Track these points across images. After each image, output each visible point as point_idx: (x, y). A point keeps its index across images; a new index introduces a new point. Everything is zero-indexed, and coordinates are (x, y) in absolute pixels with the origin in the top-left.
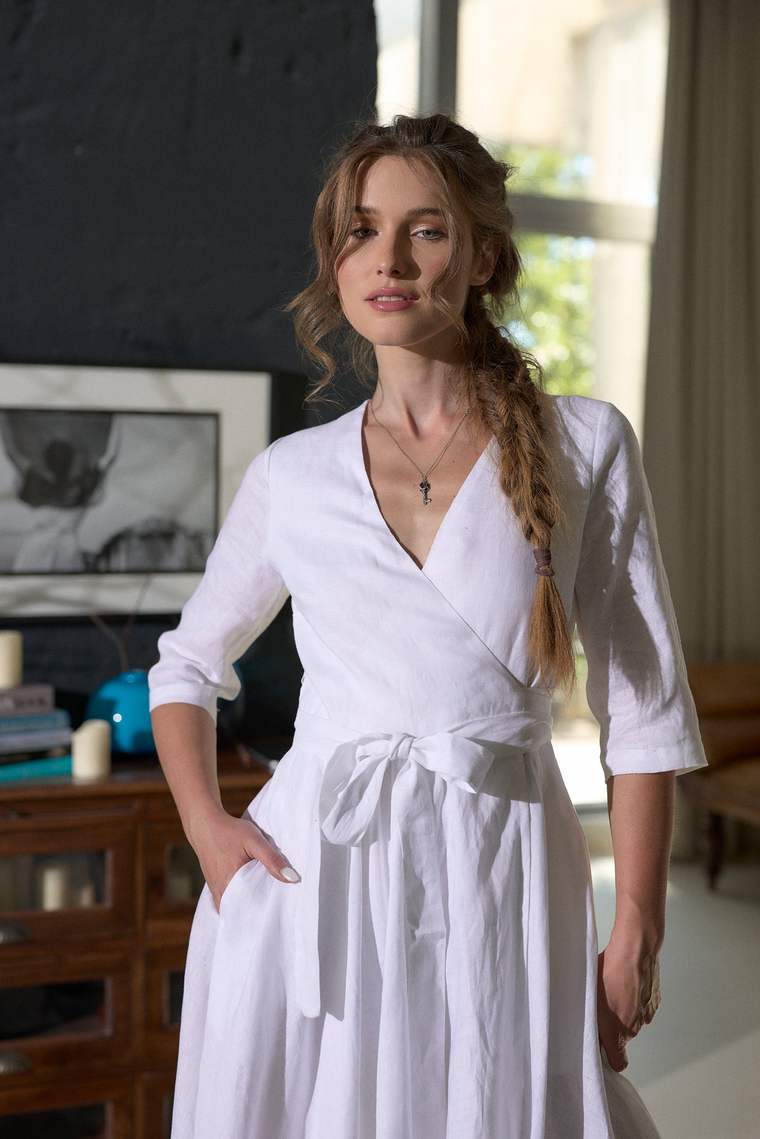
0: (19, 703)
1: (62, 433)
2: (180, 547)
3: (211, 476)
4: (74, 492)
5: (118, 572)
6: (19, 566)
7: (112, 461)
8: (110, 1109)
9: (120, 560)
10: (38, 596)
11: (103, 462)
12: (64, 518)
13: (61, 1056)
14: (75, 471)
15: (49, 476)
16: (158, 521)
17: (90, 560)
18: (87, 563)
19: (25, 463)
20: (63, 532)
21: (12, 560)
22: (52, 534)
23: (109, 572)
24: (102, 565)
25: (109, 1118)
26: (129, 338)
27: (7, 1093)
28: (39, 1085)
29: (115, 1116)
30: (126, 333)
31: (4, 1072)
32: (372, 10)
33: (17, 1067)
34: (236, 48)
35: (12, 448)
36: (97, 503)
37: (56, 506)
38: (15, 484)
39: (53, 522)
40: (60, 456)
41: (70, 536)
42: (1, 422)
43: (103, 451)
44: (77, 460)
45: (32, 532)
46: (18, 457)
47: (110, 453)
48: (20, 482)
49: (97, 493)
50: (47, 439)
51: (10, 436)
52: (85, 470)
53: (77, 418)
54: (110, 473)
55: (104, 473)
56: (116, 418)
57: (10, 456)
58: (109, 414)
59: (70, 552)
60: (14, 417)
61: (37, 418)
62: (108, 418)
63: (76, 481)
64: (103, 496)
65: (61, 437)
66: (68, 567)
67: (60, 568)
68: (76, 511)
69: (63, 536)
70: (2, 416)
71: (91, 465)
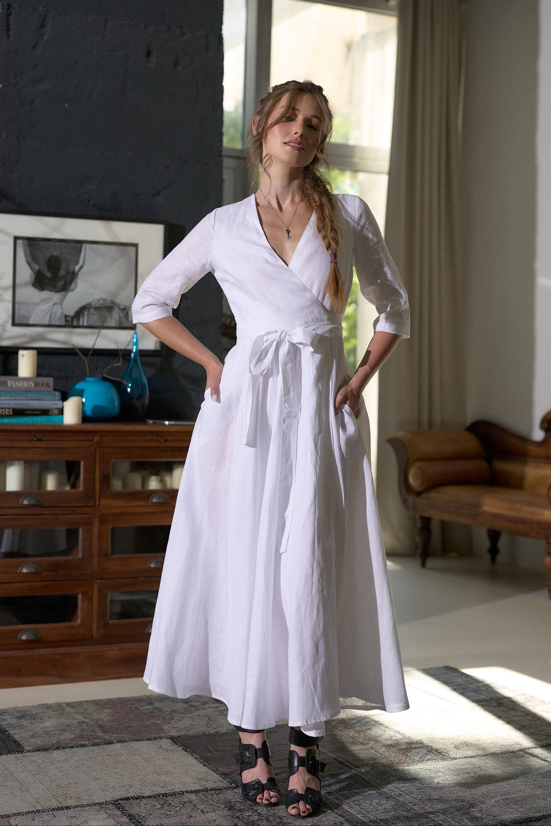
0: (36, 385)
1: (55, 252)
2: (116, 314)
3: (133, 277)
4: (61, 283)
5: (83, 327)
6: (31, 322)
7: (82, 267)
8: (80, 596)
9: (84, 321)
10: (41, 338)
11: (77, 268)
12: (56, 297)
13: (55, 567)
14: (62, 273)
15: (49, 274)
16: (105, 300)
17: (68, 319)
18: (66, 321)
19: (37, 267)
20: (54, 304)
21: (29, 318)
22: (51, 304)
23: (79, 327)
24: (75, 323)
25: (80, 602)
26: (91, 203)
27: (28, 584)
28: (45, 581)
29: (83, 601)
30: (89, 201)
31: (26, 573)
32: (222, 35)
33: (33, 571)
34: (149, 54)
35: (30, 259)
36: (73, 290)
37: (52, 291)
38: (31, 278)
39: (50, 299)
40: (54, 264)
41: (58, 307)
42: (24, 245)
43: (77, 263)
44: (63, 267)
45: (39, 304)
46: (33, 264)
47: (80, 263)
48: (33, 277)
49: (73, 284)
50: (48, 254)
51: (28, 252)
52: (67, 272)
53: (63, 244)
54: (80, 273)
55: (77, 274)
56: (84, 245)
57: (28, 263)
58: (81, 242)
59: (58, 315)
60: (31, 242)
61: (44, 243)
62: (79, 245)
63: (63, 277)
64: (76, 286)
65: (55, 254)
66: (57, 323)
67: (53, 323)
68: (63, 293)
69: (55, 306)
70: (25, 242)
71: (71, 269)
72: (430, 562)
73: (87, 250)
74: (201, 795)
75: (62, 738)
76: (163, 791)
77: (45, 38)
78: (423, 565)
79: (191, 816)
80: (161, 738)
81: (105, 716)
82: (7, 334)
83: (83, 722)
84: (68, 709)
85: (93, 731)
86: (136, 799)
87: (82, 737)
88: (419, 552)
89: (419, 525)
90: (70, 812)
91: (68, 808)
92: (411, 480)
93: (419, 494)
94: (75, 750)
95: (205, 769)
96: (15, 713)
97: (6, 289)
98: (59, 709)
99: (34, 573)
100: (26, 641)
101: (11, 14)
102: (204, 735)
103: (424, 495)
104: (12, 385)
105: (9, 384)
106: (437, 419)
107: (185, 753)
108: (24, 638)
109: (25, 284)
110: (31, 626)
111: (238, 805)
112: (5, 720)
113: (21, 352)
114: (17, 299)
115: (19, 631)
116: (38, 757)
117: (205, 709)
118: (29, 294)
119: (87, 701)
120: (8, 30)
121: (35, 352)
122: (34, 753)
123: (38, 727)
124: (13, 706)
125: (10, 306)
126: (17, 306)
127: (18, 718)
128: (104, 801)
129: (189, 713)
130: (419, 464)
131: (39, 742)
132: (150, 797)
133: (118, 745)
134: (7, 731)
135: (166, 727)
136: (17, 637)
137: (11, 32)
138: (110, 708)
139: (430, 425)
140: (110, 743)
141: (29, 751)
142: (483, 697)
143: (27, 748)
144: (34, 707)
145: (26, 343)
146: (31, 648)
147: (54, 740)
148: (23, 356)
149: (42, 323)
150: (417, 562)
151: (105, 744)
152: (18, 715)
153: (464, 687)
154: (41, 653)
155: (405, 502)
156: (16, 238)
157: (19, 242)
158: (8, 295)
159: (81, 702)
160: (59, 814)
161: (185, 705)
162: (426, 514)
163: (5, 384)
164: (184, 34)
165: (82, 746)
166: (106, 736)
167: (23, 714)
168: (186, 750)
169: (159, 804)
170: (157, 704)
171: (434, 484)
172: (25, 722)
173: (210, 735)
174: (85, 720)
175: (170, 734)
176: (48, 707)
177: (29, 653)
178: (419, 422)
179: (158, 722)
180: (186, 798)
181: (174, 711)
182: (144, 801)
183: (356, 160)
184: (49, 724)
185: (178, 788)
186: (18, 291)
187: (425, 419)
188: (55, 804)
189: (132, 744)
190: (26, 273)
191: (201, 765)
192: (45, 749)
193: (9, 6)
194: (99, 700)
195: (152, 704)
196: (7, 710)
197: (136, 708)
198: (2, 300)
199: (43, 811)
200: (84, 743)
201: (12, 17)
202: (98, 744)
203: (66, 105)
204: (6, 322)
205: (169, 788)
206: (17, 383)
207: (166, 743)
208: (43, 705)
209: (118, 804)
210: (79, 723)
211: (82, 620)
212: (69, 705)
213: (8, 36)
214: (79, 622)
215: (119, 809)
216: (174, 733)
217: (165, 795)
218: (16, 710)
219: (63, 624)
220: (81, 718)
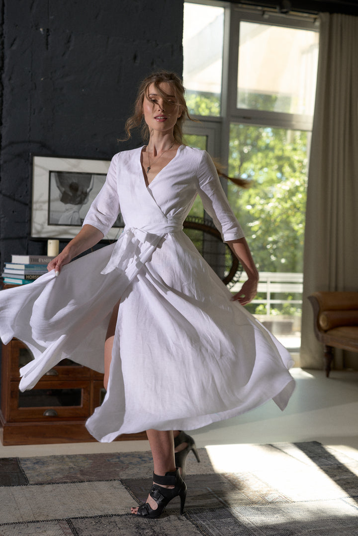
1: (75, 181)
4: (79, 199)
6: (60, 223)
7: (91, 190)
8: (82, 390)
10: (66, 232)
11: (88, 190)
12: (75, 207)
13: (67, 372)
14: (79, 192)
15: (71, 194)
18: (81, 222)
19: (63, 189)
20: (74, 212)
21: (58, 221)
22: (72, 212)
25: (82, 394)
26: (98, 150)
27: (49, 382)
28: (60, 380)
29: (84, 393)
30: (97, 149)
31: (49, 375)
32: (182, 45)
33: (53, 374)
34: (135, 58)
35: (59, 184)
36: (86, 203)
37: (73, 204)
38: (60, 196)
39: (71, 209)
40: (74, 188)
41: (77, 213)
42: (55, 175)
43: (88, 187)
44: (80, 189)
45: (65, 212)
46: (61, 187)
47: (90, 187)
48: (61, 195)
49: (86, 200)
50: (70, 182)
51: (58, 180)
52: (82, 193)
53: (80, 175)
54: (90, 193)
55: (89, 194)
56: (93, 176)
57: (58, 187)
58: (91, 174)
59: (77, 219)
60: (60, 174)
61: (67, 175)
62: (90, 176)
63: (79, 196)
64: (88, 201)
65: (74, 181)
66: (76, 224)
67: (73, 223)
68: (79, 205)
69: (75, 214)
70: (56, 174)
71: (84, 191)
72: (332, 374)
73: (94, 178)
74: (123, 517)
75: (54, 477)
76: (100, 513)
77: (70, 49)
78: (328, 376)
79: (111, 531)
80: (115, 480)
81: (86, 465)
82: (45, 230)
83: (72, 468)
84: (67, 459)
85: (75, 474)
86: (82, 518)
87: (67, 477)
88: (325, 367)
89: (325, 351)
90: (38, 525)
91: (38, 521)
92: (321, 323)
93: (326, 331)
94: (60, 485)
95: (133, 501)
96: (34, 460)
97: (44, 202)
98: (60, 459)
99: (54, 376)
100: (49, 417)
101: (49, 35)
102: (142, 479)
103: (328, 332)
104: (41, 261)
105: (40, 261)
106: (341, 285)
107: (126, 490)
108: (47, 414)
109: (56, 200)
110: (52, 407)
111: (144, 525)
112: (26, 464)
113: (49, 241)
114: (51, 209)
115: (45, 410)
116: (34, 488)
117: (150, 462)
118: (58, 205)
119: (80, 455)
120: (47, 45)
121: (58, 241)
122: (34, 486)
123: (44, 470)
124: (35, 456)
125: (46, 213)
126: (51, 213)
127: (34, 463)
128: (62, 519)
129: (139, 465)
130: (326, 313)
131: (40, 479)
132: (91, 517)
133: (86, 483)
134: (24, 471)
135: (121, 473)
136: (43, 414)
137: (49, 46)
138: (92, 460)
139: (336, 288)
140: (82, 482)
141: (31, 485)
142: (330, 462)
143: (31, 483)
144: (47, 457)
145: (56, 235)
146: (51, 421)
147: (49, 478)
148: (50, 243)
149: (67, 223)
150: (324, 373)
151: (79, 482)
152: (35, 461)
153: (320, 455)
154: (58, 424)
155: (317, 336)
156: (50, 172)
157: (52, 174)
158: (46, 206)
159: (76, 455)
160: (30, 525)
161: (139, 460)
162: (330, 344)
163: (37, 260)
164: (158, 45)
165: (65, 483)
166: (82, 478)
167: (39, 461)
168: (126, 489)
169: (95, 522)
170: (122, 458)
171: (335, 325)
172: (37, 466)
173: (146, 479)
174: (74, 466)
175: (121, 478)
176: (55, 457)
177: (50, 424)
178: (329, 287)
179: (118, 470)
180: (112, 519)
181: (131, 463)
182: (86, 520)
183: (294, 123)
184: (51, 468)
185: (111, 512)
186: (52, 204)
187: (333, 285)
188: (32, 518)
189: (96, 483)
190: (56, 193)
191: (132, 498)
192: (41, 484)
193: (48, 30)
194: (88, 454)
195: (119, 458)
196: (29, 458)
197: (108, 460)
198: (42, 210)
199: (22, 523)
200: (66, 481)
201: (49, 37)
202: (74, 482)
203: (83, 90)
204: (44, 223)
205: (106, 511)
206: (45, 260)
207: (116, 483)
208: (53, 456)
209: (69, 521)
210: (70, 468)
211: (84, 405)
212: (68, 456)
213: (47, 48)
214: (82, 406)
215: (68, 524)
216: (124, 477)
217: (101, 516)
218: (35, 458)
219: (72, 407)
220: (71, 465)
